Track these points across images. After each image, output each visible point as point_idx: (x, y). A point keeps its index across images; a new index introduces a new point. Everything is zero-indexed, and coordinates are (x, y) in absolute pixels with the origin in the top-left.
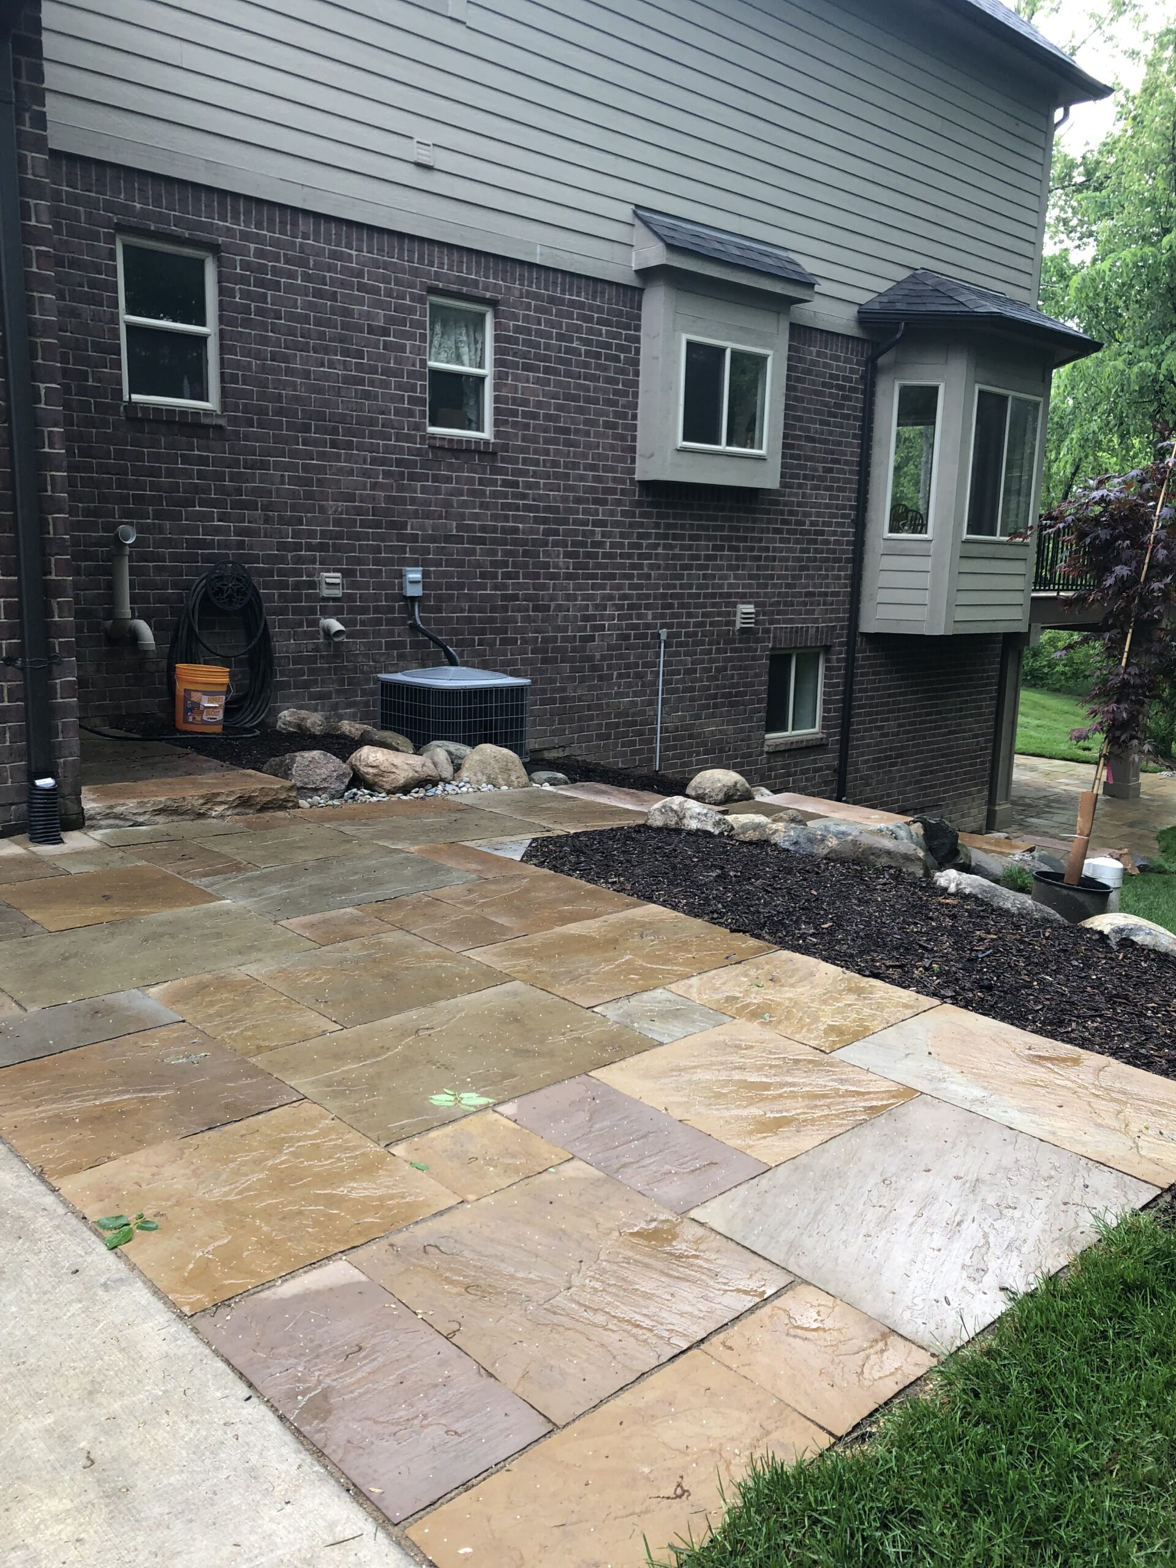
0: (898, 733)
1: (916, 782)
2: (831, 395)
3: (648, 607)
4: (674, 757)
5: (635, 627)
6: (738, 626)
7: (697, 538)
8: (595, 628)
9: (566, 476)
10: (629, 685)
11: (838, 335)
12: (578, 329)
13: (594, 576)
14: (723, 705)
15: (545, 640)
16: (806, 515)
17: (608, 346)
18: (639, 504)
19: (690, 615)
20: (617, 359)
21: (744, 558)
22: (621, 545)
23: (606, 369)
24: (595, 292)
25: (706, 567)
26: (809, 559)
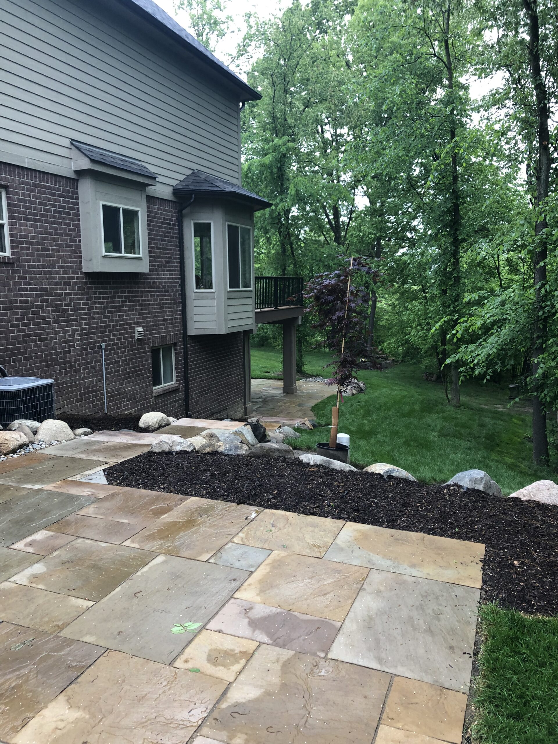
0: (207, 379)
1: (217, 400)
2: (165, 228)
3: (94, 333)
4: (113, 405)
5: (89, 343)
6: (136, 338)
7: (114, 298)
8: (70, 346)
9: (50, 272)
10: (89, 373)
11: (165, 200)
12: (49, 200)
13: (68, 321)
14: (133, 376)
15: (46, 355)
16: (161, 283)
17: (64, 207)
18: (86, 283)
19: (114, 335)
20: (69, 214)
21: (135, 305)
22: (79, 304)
23: (64, 219)
24: (56, 181)
25: (119, 311)
26: (163, 304)
